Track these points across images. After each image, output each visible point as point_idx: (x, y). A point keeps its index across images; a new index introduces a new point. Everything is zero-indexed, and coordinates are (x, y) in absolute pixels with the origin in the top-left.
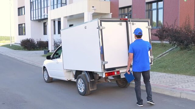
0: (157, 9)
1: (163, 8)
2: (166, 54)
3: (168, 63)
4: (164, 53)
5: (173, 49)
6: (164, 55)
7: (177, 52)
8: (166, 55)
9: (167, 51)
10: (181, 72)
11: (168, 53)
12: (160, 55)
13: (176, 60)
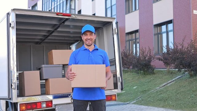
0: (167, 32)
1: (173, 31)
2: (171, 83)
3: (170, 94)
4: (170, 81)
5: (182, 77)
6: (169, 85)
7: (185, 79)
8: (171, 85)
9: (174, 79)
10: (185, 107)
11: (174, 82)
12: (164, 84)
13: (182, 90)
